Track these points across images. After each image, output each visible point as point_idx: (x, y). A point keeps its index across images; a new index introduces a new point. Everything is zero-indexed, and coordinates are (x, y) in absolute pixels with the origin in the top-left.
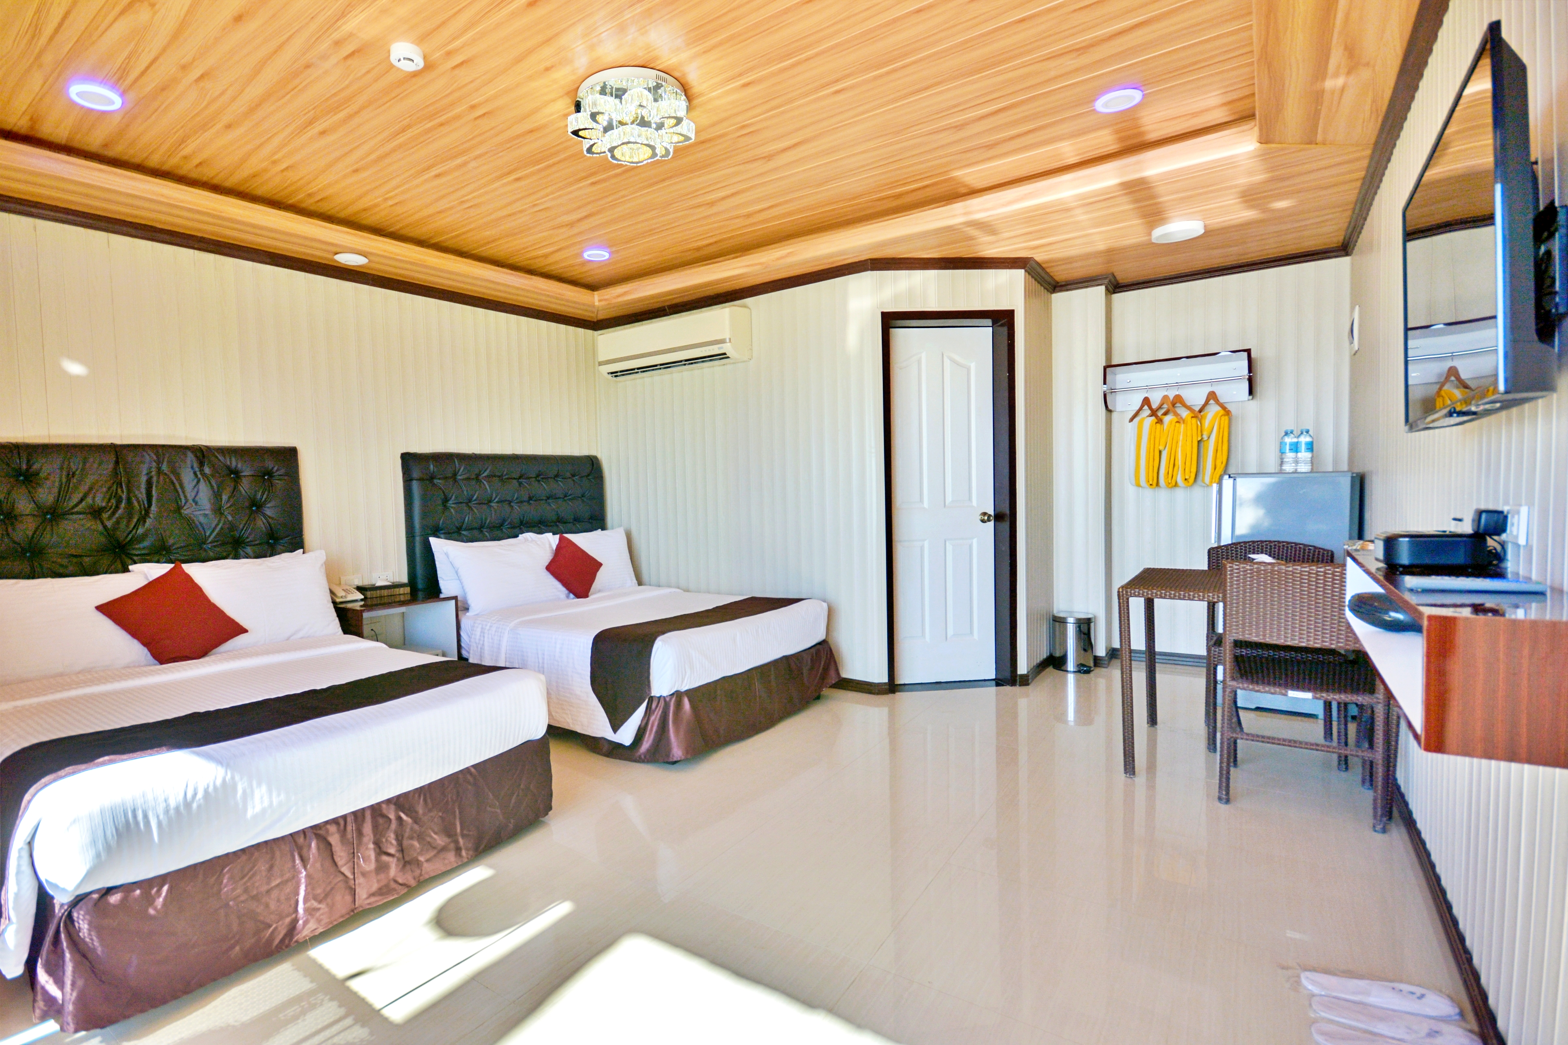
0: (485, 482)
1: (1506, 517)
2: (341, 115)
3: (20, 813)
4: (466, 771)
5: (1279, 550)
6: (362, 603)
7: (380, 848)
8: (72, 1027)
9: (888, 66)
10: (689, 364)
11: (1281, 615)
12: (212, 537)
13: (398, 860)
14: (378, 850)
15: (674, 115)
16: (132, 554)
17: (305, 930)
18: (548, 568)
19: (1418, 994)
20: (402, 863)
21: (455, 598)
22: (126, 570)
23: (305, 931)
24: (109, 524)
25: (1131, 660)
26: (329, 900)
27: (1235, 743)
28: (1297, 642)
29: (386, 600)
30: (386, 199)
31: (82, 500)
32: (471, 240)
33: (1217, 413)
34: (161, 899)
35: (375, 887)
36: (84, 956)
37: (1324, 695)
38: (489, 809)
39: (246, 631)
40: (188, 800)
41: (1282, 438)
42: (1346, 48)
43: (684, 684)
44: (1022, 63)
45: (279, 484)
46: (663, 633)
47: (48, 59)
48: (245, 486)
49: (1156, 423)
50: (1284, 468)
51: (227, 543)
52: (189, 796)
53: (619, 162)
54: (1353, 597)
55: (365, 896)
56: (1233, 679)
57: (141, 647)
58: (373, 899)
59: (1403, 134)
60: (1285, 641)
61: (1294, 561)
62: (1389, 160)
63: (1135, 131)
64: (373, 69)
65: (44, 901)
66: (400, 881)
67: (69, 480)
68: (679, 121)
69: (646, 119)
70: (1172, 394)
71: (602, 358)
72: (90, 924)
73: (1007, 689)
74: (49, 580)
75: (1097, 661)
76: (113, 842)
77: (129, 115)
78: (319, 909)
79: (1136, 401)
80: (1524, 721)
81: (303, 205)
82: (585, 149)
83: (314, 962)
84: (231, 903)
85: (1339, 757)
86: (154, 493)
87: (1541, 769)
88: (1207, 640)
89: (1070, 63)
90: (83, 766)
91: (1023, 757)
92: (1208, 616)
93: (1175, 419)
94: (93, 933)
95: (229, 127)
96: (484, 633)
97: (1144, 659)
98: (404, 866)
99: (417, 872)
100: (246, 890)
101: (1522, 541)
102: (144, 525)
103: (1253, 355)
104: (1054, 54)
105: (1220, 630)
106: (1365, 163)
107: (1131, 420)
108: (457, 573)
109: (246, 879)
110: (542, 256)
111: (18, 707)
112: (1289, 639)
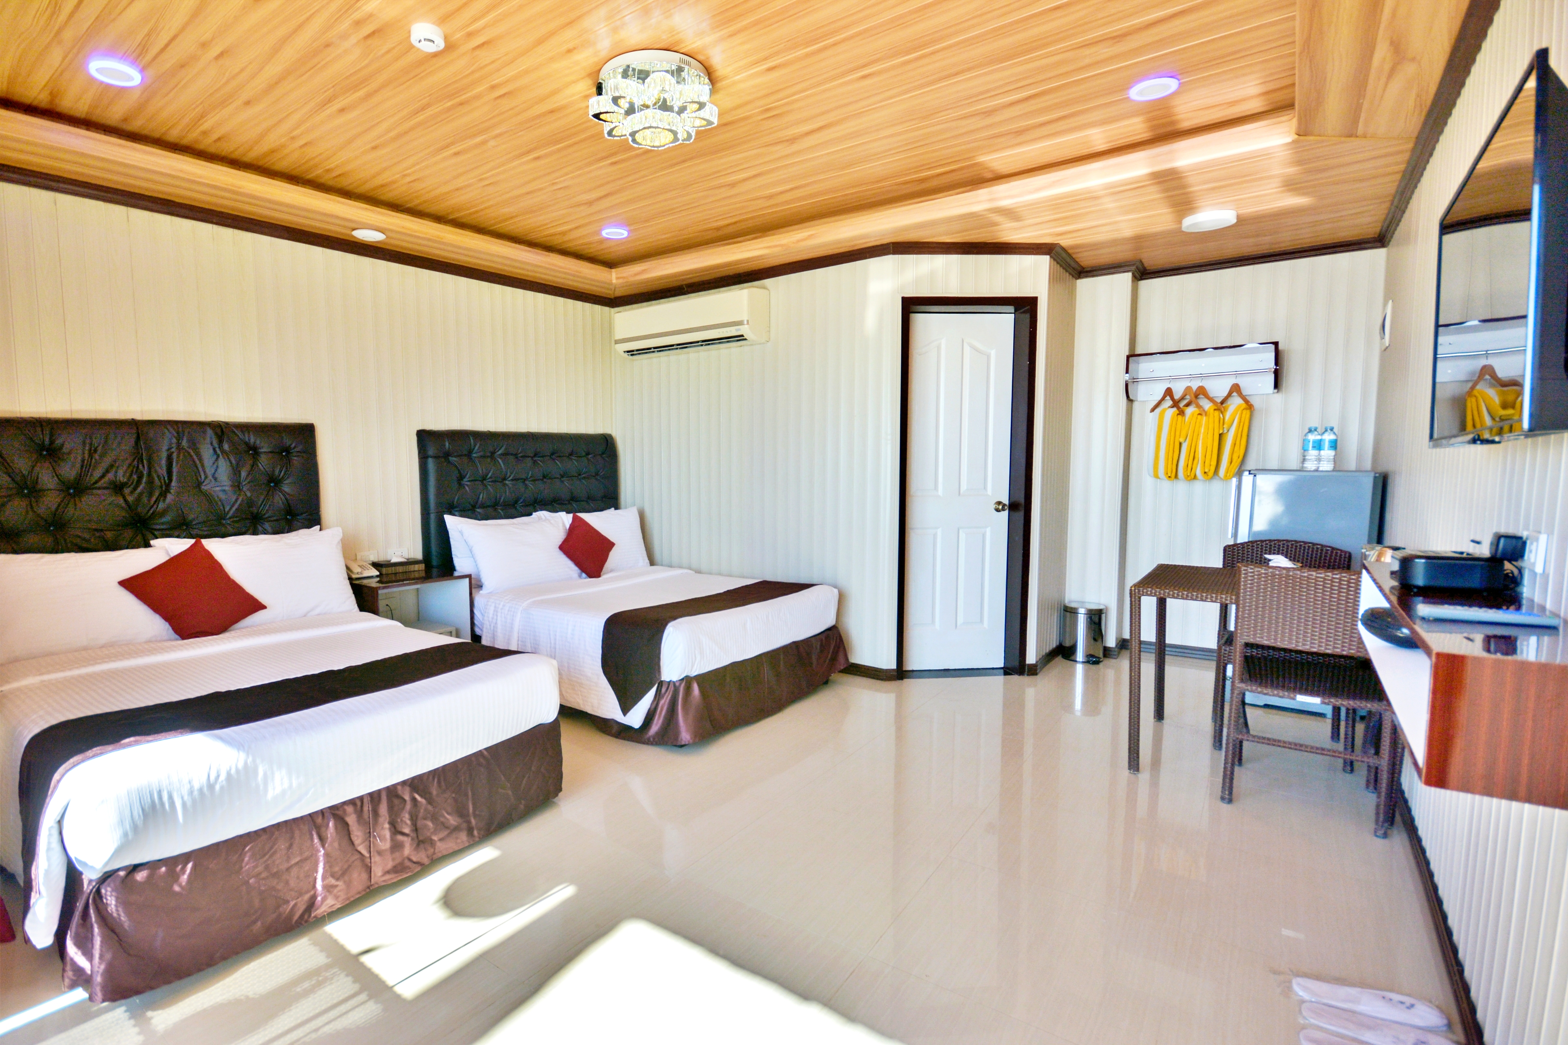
0: (500, 461)
1: (1524, 543)
2: (361, 93)
3: (50, 793)
4: (479, 754)
5: (1296, 549)
6: (378, 579)
7: (395, 827)
8: (99, 995)
9: (917, 51)
10: (706, 345)
11: (1294, 620)
12: (231, 512)
13: (413, 839)
14: (393, 829)
15: (698, 100)
16: (153, 529)
17: (323, 906)
18: (562, 548)
19: (1408, 1004)
20: (416, 841)
21: (469, 576)
22: (147, 545)
23: (322, 909)
24: (130, 499)
25: (1140, 651)
26: (346, 878)
27: (1241, 742)
28: (1308, 647)
29: (401, 577)
30: (405, 176)
31: (103, 476)
32: (490, 215)
33: (1240, 406)
34: (185, 877)
35: (390, 865)
36: (113, 931)
37: (1332, 700)
38: (500, 790)
39: (264, 607)
40: (212, 782)
41: (1306, 435)
42: (1392, 43)
43: (694, 670)
44: (1056, 50)
45: (296, 461)
46: (675, 618)
47: (68, 35)
48: (264, 462)
49: (1178, 414)
50: (1305, 465)
51: (246, 519)
52: (212, 779)
53: (640, 146)
54: (1366, 611)
55: (380, 874)
56: (1242, 681)
57: (163, 621)
58: (388, 877)
59: (1447, 130)
60: (1296, 646)
61: (1310, 567)
62: (1431, 155)
63: (1168, 119)
64: (394, 48)
65: (73, 876)
66: (414, 859)
67: (91, 455)
68: (702, 106)
69: (668, 104)
70: (1195, 385)
71: (619, 336)
72: (117, 899)
73: (1015, 678)
74: (72, 554)
75: (1107, 652)
76: (140, 823)
77: (149, 91)
78: (336, 886)
79: (1158, 391)
80: (1526, 760)
81: (322, 181)
82: (606, 132)
83: (330, 937)
84: (252, 881)
85: (1345, 762)
86: (175, 469)
87: (1541, 809)
88: (1218, 637)
89: (1105, 51)
90: (110, 747)
91: (1028, 748)
92: (1221, 616)
93: (1197, 411)
94: (120, 909)
95: (248, 103)
96: (497, 612)
97: (1154, 651)
98: (418, 845)
99: (431, 851)
100: (267, 868)
101: (1539, 569)
102: (164, 500)
103: (1281, 347)
104: (1087, 42)
105: (1232, 628)
106: (1406, 156)
107: (1153, 410)
108: (471, 551)
109: (267, 857)
110: (560, 234)
111: (44, 681)
112: (1300, 644)
